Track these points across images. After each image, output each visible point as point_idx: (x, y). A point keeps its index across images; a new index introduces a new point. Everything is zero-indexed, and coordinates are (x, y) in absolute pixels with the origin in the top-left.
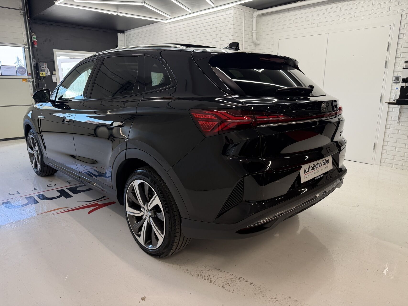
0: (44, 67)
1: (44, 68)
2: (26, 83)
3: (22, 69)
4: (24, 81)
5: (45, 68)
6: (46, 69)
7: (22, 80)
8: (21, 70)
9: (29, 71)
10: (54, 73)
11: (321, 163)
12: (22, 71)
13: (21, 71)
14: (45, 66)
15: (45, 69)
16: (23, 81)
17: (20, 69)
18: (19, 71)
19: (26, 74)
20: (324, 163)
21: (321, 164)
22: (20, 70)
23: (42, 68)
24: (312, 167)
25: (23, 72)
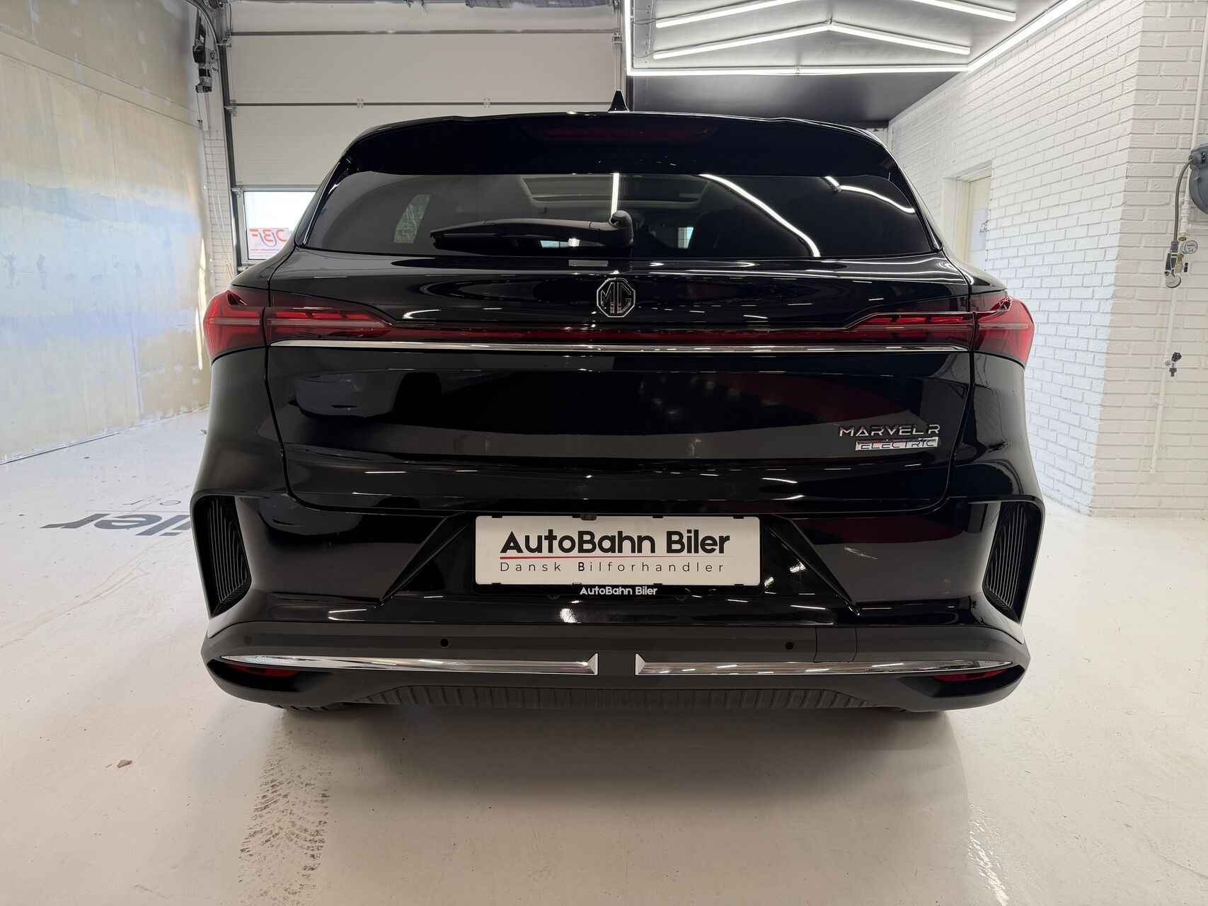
11: (648, 538)
20: (679, 542)
21: (645, 541)
24: (568, 537)
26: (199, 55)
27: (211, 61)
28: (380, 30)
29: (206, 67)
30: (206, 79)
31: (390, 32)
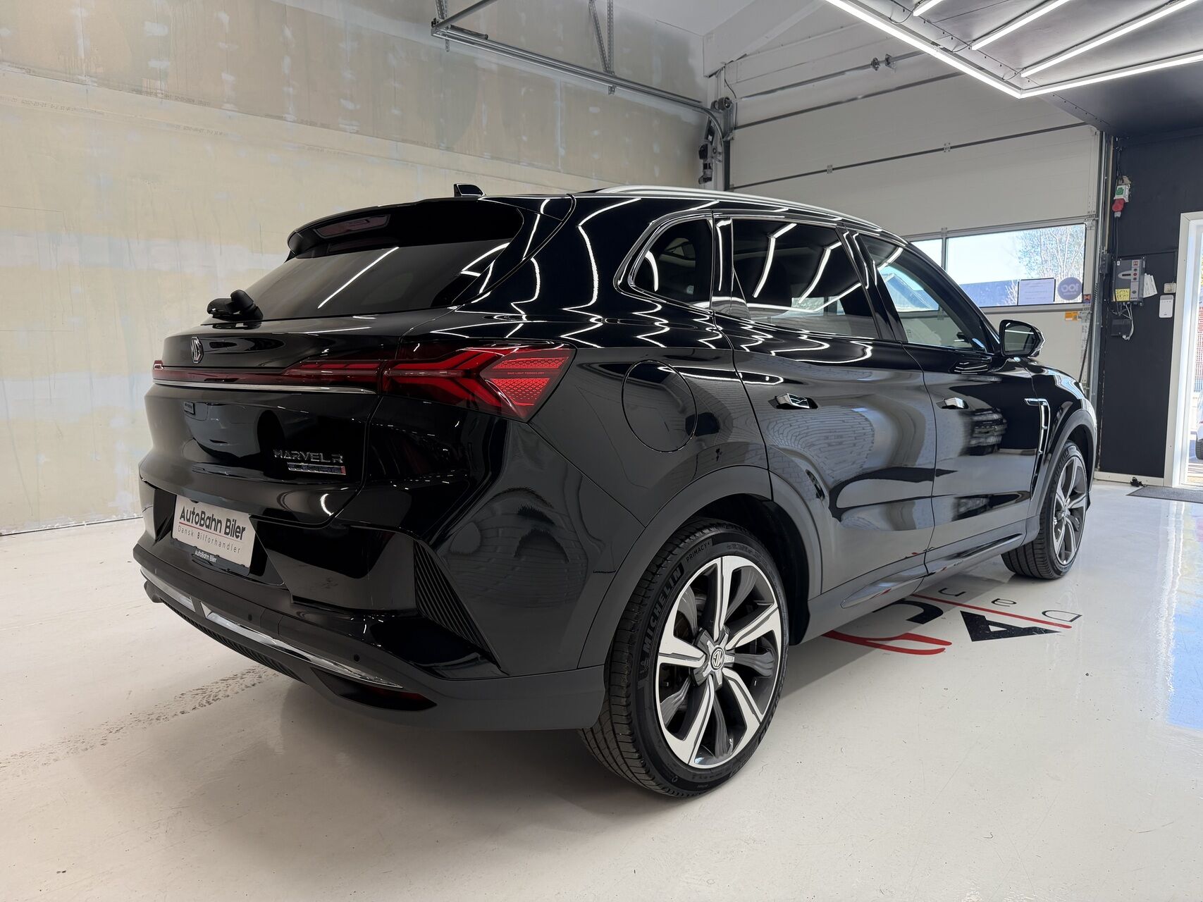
0: (1132, 272)
1: (1130, 275)
2: (1075, 322)
3: (1072, 285)
4: (1070, 317)
5: (1132, 274)
6: (1135, 279)
7: (1064, 316)
8: (1069, 288)
9: (1088, 290)
10: (1167, 287)
11: (220, 521)
12: (1071, 290)
13: (1069, 291)
14: (1133, 269)
15: (1132, 277)
16: (1066, 317)
17: (1066, 286)
18: (1063, 291)
19: (1079, 299)
20: (229, 527)
21: (219, 524)
22: (1065, 288)
23: (1123, 275)
24: (198, 514)
25: (1075, 291)
26: (703, 153)
27: (714, 155)
28: (849, 98)
29: (709, 161)
30: (708, 172)
31: (860, 97)
